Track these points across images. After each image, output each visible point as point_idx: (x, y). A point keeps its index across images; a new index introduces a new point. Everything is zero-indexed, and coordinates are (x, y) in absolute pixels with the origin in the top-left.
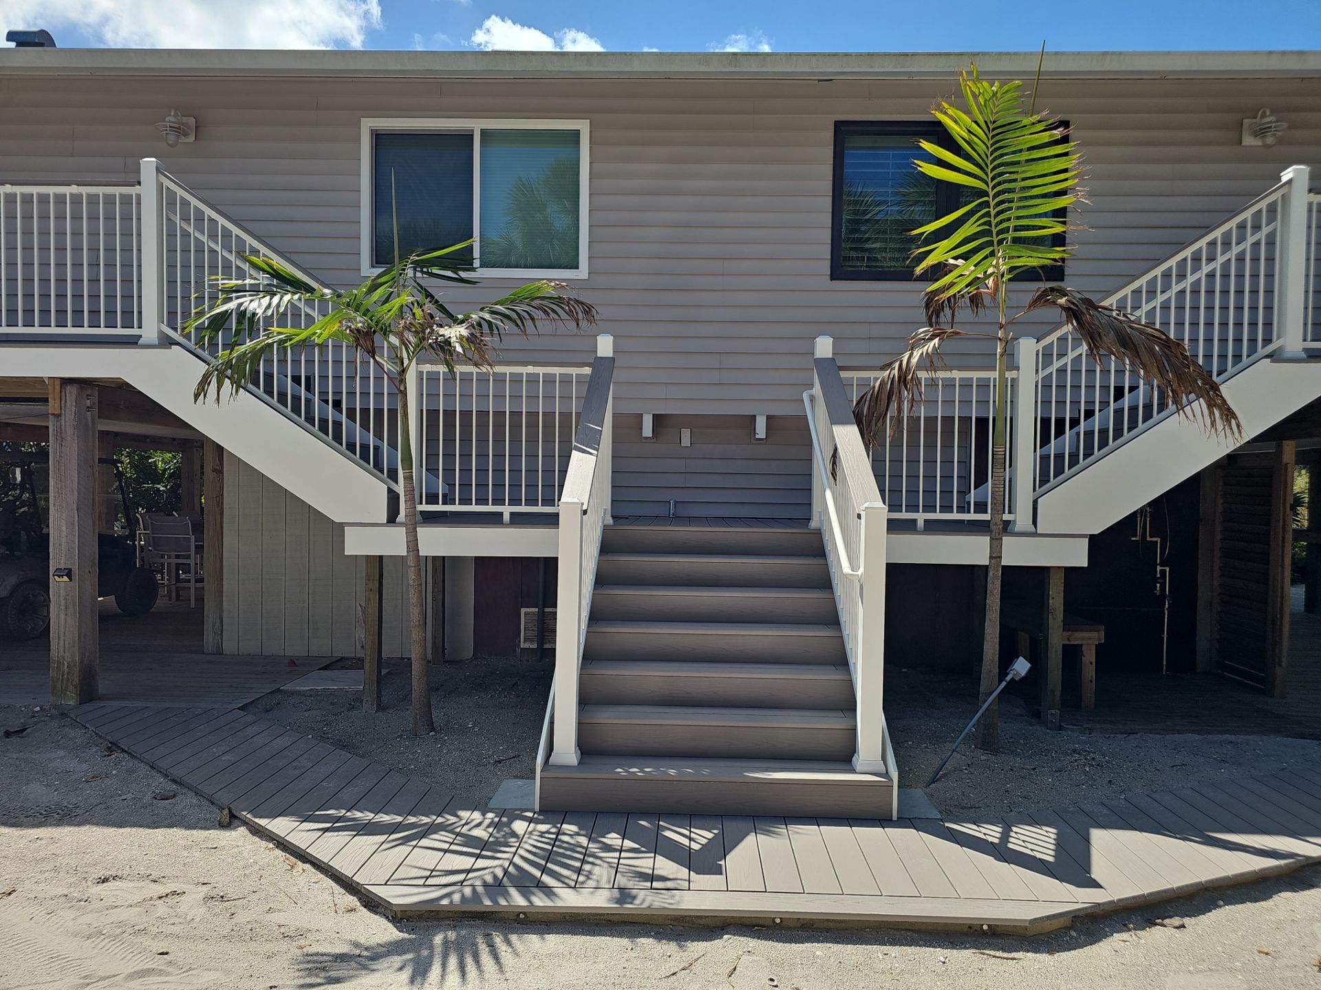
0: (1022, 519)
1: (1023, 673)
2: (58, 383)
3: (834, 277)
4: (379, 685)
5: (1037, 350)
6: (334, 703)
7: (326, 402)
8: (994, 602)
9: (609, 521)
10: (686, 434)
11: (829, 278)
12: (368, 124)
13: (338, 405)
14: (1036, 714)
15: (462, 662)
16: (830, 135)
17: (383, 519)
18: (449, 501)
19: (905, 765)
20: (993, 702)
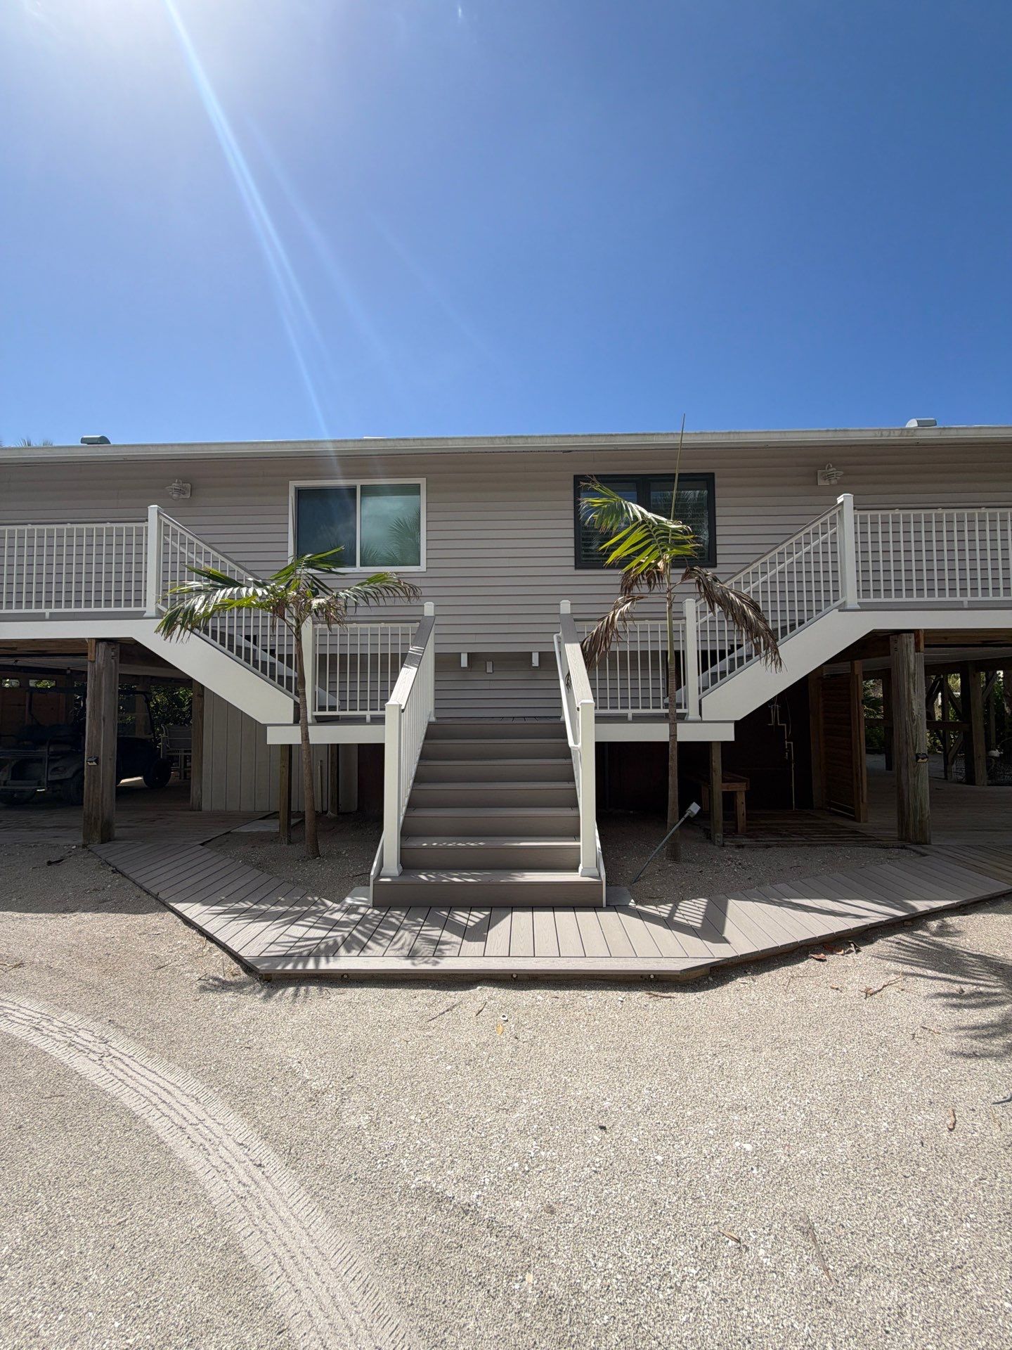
0: (693, 713)
1: (696, 812)
2: (94, 641)
3: (577, 567)
4: (290, 827)
5: (697, 608)
6: (262, 840)
7: (266, 651)
8: (673, 764)
9: (433, 719)
10: (489, 664)
11: (574, 568)
12: (293, 485)
13: (272, 652)
14: (709, 837)
15: (351, 813)
16: (571, 483)
17: (291, 722)
18: (333, 708)
19: (619, 872)
20: (676, 830)
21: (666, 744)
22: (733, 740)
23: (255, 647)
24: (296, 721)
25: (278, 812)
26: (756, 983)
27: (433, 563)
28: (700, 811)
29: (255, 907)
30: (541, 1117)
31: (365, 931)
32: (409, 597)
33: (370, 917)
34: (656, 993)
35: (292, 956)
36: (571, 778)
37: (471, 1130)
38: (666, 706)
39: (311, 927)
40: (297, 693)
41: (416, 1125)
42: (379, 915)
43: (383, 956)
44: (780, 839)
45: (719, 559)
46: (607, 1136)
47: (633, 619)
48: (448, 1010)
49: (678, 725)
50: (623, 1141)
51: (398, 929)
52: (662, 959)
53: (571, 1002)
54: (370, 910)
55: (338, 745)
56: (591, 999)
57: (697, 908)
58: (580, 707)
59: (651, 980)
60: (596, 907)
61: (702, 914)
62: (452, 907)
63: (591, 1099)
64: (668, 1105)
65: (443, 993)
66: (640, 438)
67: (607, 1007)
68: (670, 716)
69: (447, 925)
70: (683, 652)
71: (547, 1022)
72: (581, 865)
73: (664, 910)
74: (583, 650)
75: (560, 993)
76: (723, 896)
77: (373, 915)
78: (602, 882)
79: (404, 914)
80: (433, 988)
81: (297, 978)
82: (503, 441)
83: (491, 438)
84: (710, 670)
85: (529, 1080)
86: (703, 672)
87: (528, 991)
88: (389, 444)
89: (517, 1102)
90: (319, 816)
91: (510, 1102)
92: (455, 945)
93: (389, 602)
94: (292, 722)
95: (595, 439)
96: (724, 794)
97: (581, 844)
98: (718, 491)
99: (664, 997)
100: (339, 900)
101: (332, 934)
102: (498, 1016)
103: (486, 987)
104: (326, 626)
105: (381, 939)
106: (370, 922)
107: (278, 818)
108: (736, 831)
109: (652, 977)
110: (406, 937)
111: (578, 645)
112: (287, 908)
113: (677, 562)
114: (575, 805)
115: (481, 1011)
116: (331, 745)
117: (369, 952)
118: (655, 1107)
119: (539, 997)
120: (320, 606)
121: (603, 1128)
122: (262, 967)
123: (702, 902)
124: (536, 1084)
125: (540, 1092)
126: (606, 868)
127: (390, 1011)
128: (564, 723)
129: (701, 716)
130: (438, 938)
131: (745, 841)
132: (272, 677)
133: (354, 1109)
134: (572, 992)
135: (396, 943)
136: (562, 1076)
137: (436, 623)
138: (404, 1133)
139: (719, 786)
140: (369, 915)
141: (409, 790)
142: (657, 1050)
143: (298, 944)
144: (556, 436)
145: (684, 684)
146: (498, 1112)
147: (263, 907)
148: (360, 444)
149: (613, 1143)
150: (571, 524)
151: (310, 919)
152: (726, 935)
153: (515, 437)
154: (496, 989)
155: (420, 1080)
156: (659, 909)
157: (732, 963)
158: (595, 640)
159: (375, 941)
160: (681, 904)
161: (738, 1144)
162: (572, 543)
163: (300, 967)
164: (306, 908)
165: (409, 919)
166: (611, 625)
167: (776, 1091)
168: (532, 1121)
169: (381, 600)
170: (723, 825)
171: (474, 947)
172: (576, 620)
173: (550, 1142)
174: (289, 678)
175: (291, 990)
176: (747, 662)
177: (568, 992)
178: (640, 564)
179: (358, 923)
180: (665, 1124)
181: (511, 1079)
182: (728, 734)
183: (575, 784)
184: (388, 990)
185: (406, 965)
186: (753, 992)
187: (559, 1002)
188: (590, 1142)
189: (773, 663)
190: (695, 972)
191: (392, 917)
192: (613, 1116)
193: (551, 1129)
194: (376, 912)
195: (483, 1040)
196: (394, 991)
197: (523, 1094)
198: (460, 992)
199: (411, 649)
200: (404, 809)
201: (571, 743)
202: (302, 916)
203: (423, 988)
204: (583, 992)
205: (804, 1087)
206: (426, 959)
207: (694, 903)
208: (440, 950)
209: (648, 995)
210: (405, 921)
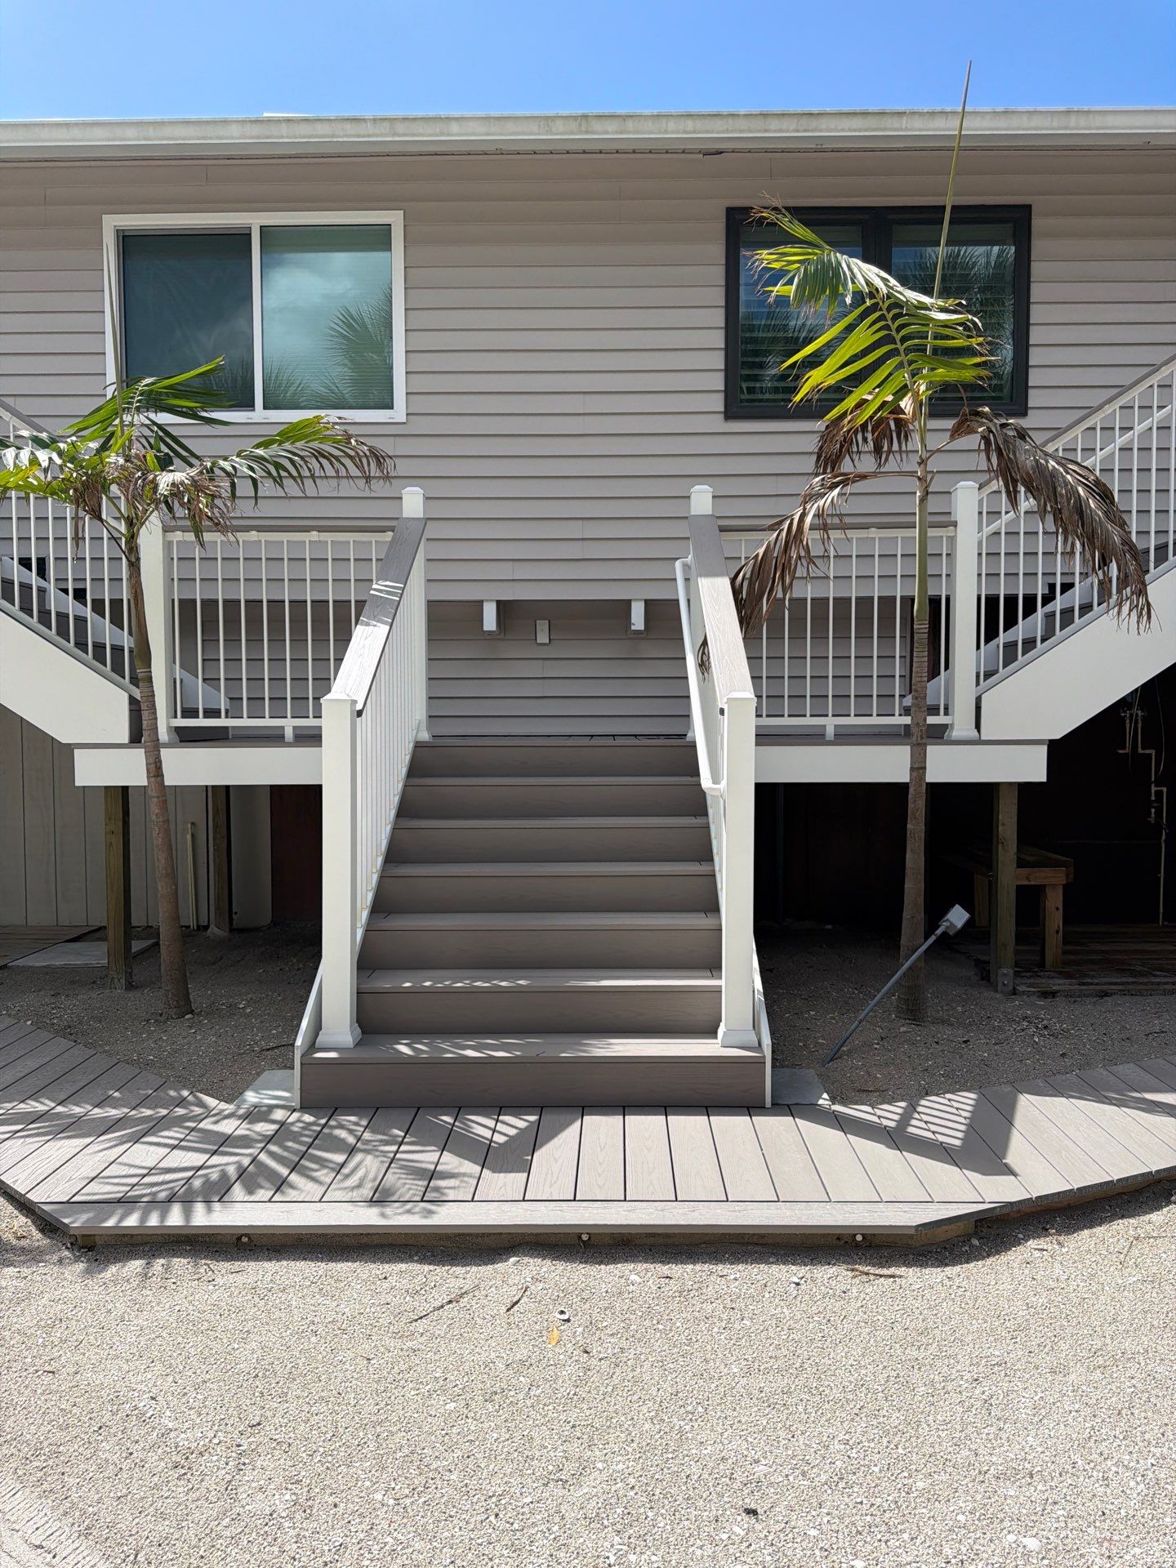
0: (961, 723)
1: (959, 924)
3: (729, 415)
4: (129, 959)
5: (981, 502)
6: (73, 982)
7: (66, 591)
8: (916, 827)
9: (425, 736)
10: (543, 627)
11: (723, 415)
12: (112, 223)
13: (80, 595)
14: (986, 976)
15: (257, 929)
16: (720, 226)
17: (125, 738)
18: (212, 713)
19: (800, 1041)
20: (919, 959)
21: (901, 788)
22: (1044, 779)
23: (43, 583)
24: (136, 738)
25: (105, 927)
26: (1064, 1250)
27: (423, 404)
28: (968, 924)
29: (60, 1109)
30: (632, 1493)
31: (285, 1154)
32: (368, 479)
33: (295, 1129)
34: (866, 1269)
35: (134, 1201)
36: (706, 855)
37: (492, 1518)
38: (906, 711)
39: (174, 1147)
40: (135, 681)
41: (385, 1508)
42: (314, 1124)
43: (320, 1201)
44: (1130, 980)
45: (1034, 399)
46: (758, 1527)
47: (844, 527)
48: (450, 1302)
49: (929, 748)
50: (790, 1536)
51: (352, 1151)
52: (881, 1205)
53: (695, 1286)
54: (296, 1115)
55: (227, 787)
56: (736, 1279)
57: (955, 1111)
58: (725, 707)
59: (857, 1245)
60: (751, 1107)
61: (963, 1121)
62: (460, 1108)
63: (730, 1461)
64: (880, 1472)
65: (441, 1271)
66: (871, 122)
67: (767, 1295)
68: (914, 730)
69: (448, 1141)
70: (948, 599)
71: (647, 1323)
72: (722, 1025)
73: (889, 1114)
74: (736, 592)
75: (675, 1270)
76: (1009, 1088)
77: (301, 1125)
78: (764, 1057)
79: (364, 1123)
80: (421, 1261)
81: (146, 1243)
82: (573, 125)
83: (547, 118)
84: (1002, 638)
85: (609, 1427)
86: (987, 641)
87: (612, 1266)
88: (322, 129)
89: (584, 1468)
90: (190, 935)
91: (571, 1467)
92: (466, 1179)
93: (325, 487)
94: (126, 740)
95: (774, 124)
96: (1020, 889)
97: (722, 982)
98: (1038, 246)
99: (881, 1276)
100: (232, 1095)
101: (216, 1160)
102: (550, 1312)
103: (526, 1259)
104: (191, 537)
105: (316, 1171)
106: (295, 1137)
107: (105, 939)
108: (1042, 965)
109: (859, 1238)
110: (369, 1166)
111: (725, 583)
112: (127, 1110)
113: (944, 402)
114: (713, 908)
115: (517, 1303)
116: (214, 787)
117: (292, 1194)
118: (854, 1473)
119: (633, 1277)
120: (176, 490)
121: (752, 1512)
122: (76, 1222)
123: (966, 1100)
124: (623, 1435)
125: (630, 1450)
126: (772, 1033)
127: (335, 1304)
128: (693, 746)
129: (979, 731)
130: (432, 1167)
131: (1057, 984)
132: (81, 645)
133: (262, 1482)
134: (698, 1267)
135: (347, 1176)
136: (675, 1420)
137: (427, 535)
138: (361, 1523)
139: (1009, 874)
140: (292, 1124)
141: (375, 877)
142: (864, 1372)
143: (147, 1180)
144: (690, 116)
145: (947, 668)
146: (546, 1485)
147: (77, 1110)
148: (256, 130)
149: (770, 1538)
150: (718, 318)
151: (171, 1134)
152: (1010, 1160)
153: (600, 117)
154: (548, 1262)
155: (394, 1429)
156: (879, 1112)
157: (1019, 1211)
158: (761, 567)
159: (306, 1174)
160: (923, 1102)
161: (1011, 1538)
162: (718, 360)
163: (153, 1221)
164: (164, 1112)
165: (374, 1132)
166: (795, 537)
167: (1091, 1444)
168: (613, 1501)
169: (309, 483)
170: (1017, 952)
171: (506, 1183)
172: (723, 529)
173: (647, 1537)
174: (118, 650)
175: (136, 1265)
176: (1080, 617)
177: (691, 1266)
178: (862, 404)
179: (270, 1139)
180: (873, 1505)
181: (574, 1426)
182: (1033, 768)
183: (714, 865)
184: (332, 1265)
185: (369, 1217)
186: (1057, 1265)
187: (674, 1285)
188: (725, 1537)
189: (1134, 614)
190: (946, 1228)
191: (341, 1127)
192: (772, 1490)
193: (650, 1514)
194: (308, 1118)
195: (519, 1357)
196: (343, 1268)
197: (598, 1453)
198: (474, 1269)
199: (375, 586)
200: (365, 915)
201: (706, 781)
202: (156, 1126)
203: (402, 1261)
204: (720, 1267)
205: (1147, 1436)
206: (409, 1206)
207: (949, 1100)
208: (437, 1189)
209: (849, 1273)
210: (367, 1136)
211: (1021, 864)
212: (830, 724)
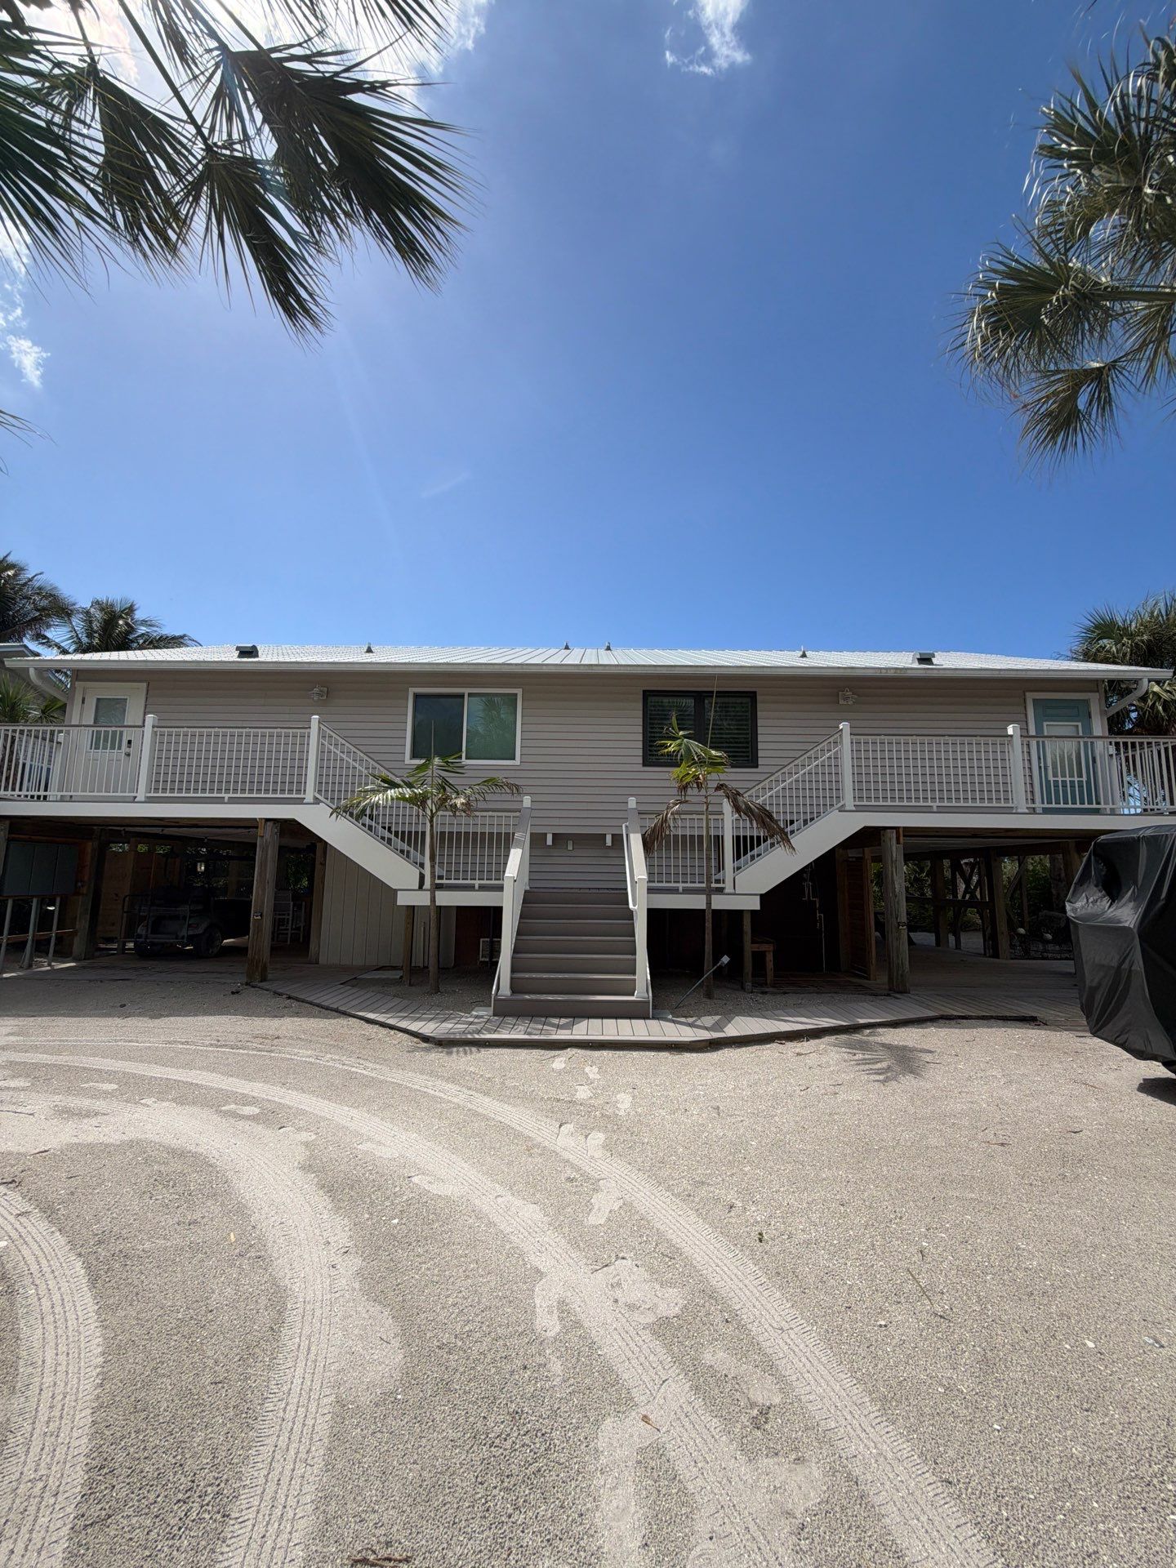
0: (729, 889)
1: (727, 962)
8: (709, 926)
10: (570, 844)
11: (642, 765)
14: (743, 987)
22: (759, 909)
28: (731, 962)
36: (632, 934)
38: (708, 882)
49: (714, 896)
58: (637, 881)
60: (644, 1016)
68: (708, 890)
70: (722, 837)
72: (636, 991)
74: (644, 838)
84: (742, 857)
86: (737, 858)
97: (636, 977)
111: (640, 836)
114: (634, 952)
128: (627, 891)
129: (735, 890)
139: (749, 946)
145: (723, 865)
158: (652, 830)
166: (665, 821)
172: (640, 815)
176: (771, 849)
182: (755, 904)
183: (635, 938)
199: (516, 834)
211: (752, 943)
212: (681, 886)
